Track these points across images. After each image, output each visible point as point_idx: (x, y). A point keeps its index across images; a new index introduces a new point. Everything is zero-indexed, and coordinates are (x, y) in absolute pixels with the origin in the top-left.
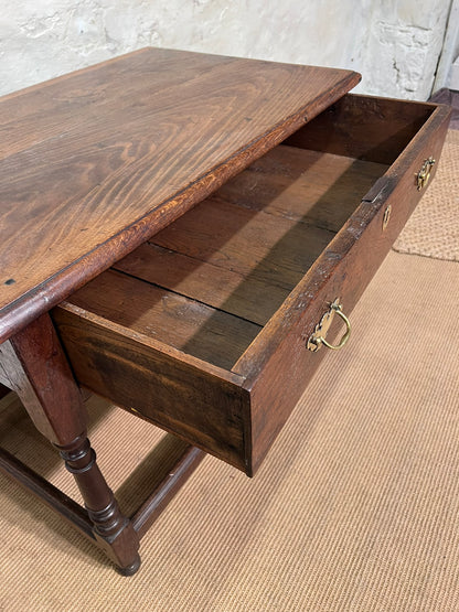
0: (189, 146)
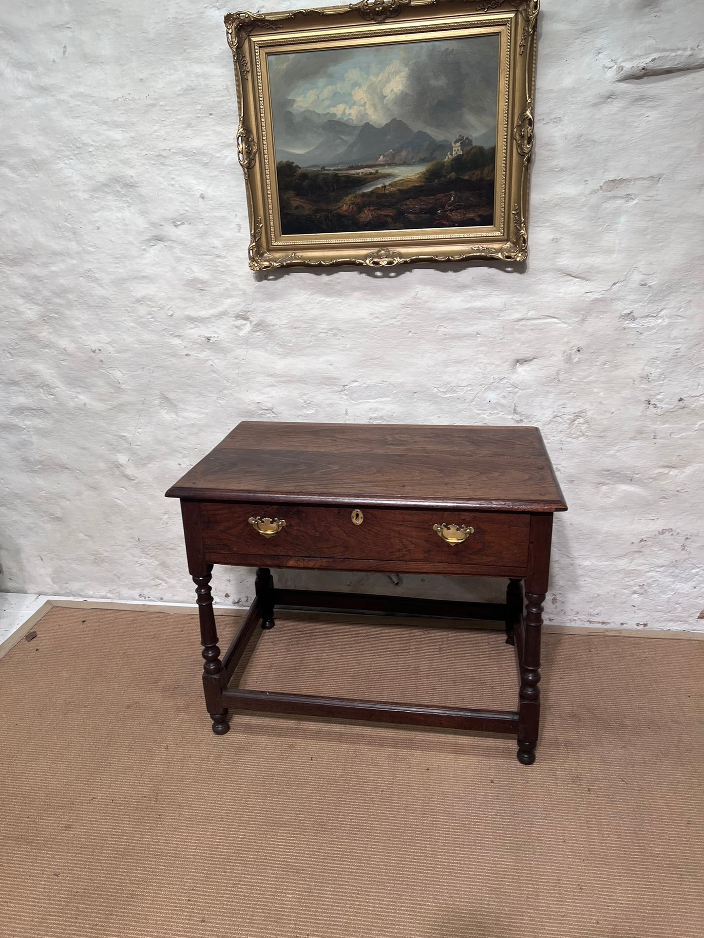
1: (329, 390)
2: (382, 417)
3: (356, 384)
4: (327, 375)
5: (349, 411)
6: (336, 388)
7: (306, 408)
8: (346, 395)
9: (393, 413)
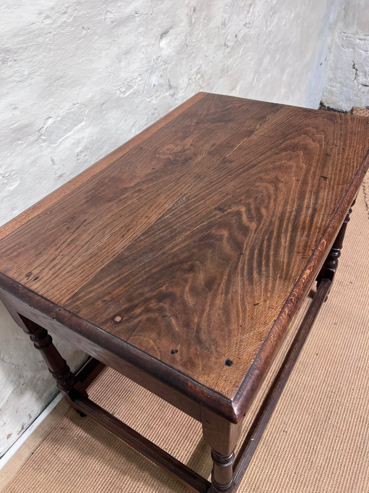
0: (291, 208)
1: (25, 145)
2: (86, 146)
3: (50, 121)
4: (16, 125)
5: (55, 158)
6: (32, 139)
7: (7, 184)
8: (44, 141)
9: (92, 137)
